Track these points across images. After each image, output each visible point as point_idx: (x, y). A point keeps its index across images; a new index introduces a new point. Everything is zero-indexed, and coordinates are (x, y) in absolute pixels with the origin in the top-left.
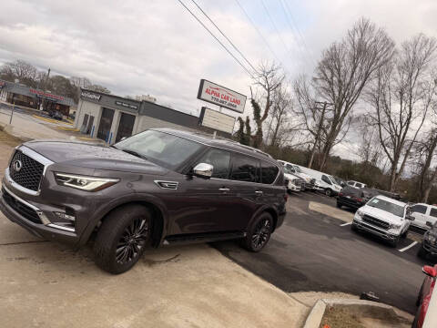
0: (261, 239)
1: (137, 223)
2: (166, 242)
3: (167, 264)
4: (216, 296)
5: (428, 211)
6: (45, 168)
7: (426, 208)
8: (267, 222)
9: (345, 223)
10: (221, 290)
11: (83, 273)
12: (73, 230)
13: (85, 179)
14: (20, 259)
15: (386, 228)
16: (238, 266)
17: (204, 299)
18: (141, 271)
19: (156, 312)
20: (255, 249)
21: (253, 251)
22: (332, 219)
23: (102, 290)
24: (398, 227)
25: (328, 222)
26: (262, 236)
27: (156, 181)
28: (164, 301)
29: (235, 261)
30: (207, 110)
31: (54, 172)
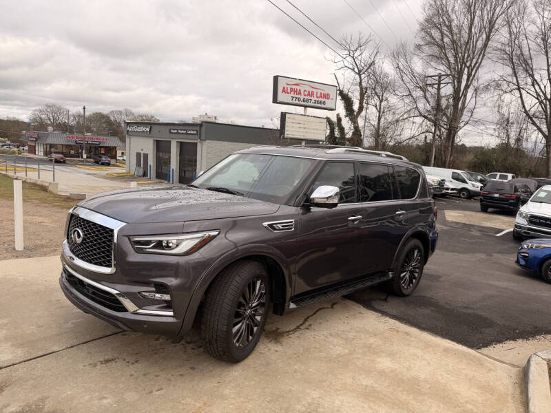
0: (412, 277)
1: (252, 286)
2: (292, 306)
3: (297, 334)
4: (382, 374)
6: (116, 233)
8: (416, 252)
10: (385, 363)
11: (193, 368)
12: (171, 313)
13: (173, 240)
14: (107, 361)
16: (392, 321)
17: (366, 381)
18: (267, 351)
20: (405, 292)
21: (404, 296)
22: (483, 230)
23: (227, 392)
25: (478, 234)
26: (412, 272)
27: (266, 224)
28: (315, 394)
29: (385, 314)
30: (287, 116)
31: (128, 237)
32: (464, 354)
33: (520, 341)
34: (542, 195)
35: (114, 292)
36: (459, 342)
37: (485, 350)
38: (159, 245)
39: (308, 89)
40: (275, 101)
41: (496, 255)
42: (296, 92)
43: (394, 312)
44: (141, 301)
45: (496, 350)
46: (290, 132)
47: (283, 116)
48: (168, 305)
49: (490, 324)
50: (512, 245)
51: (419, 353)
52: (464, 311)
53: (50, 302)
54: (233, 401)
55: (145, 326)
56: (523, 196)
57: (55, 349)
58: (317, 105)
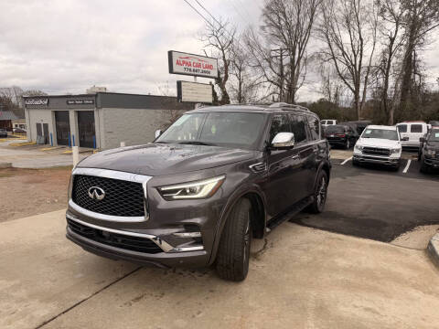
0: (322, 198)
2: (268, 230)
3: (268, 251)
5: (409, 129)
6: (144, 187)
7: (406, 126)
8: (323, 179)
9: (343, 161)
11: (212, 291)
12: (201, 248)
13: (197, 185)
15: (388, 155)
16: (324, 232)
17: (340, 277)
20: (320, 210)
21: (320, 213)
23: (251, 304)
24: (398, 151)
26: (321, 195)
27: (251, 167)
29: (315, 227)
30: (183, 84)
31: (156, 187)
32: (385, 247)
33: (408, 233)
34: (369, 132)
35: (151, 237)
36: (375, 239)
37: (393, 242)
38: (184, 192)
39: (196, 61)
40: (171, 71)
42: (187, 64)
43: (321, 225)
44: (174, 241)
46: (186, 97)
47: (179, 84)
50: (354, 170)
51: (354, 250)
52: (361, 218)
55: (181, 262)
56: (356, 134)
57: (84, 297)
58: (203, 74)
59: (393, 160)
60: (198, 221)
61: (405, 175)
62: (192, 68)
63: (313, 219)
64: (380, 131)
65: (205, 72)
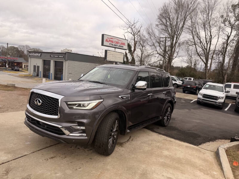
0: (168, 119)
1: (115, 122)
2: (128, 131)
3: (129, 143)
4: (166, 157)
5: (232, 86)
6: (60, 101)
8: (169, 108)
9: (192, 100)
10: (166, 153)
11: (91, 159)
12: (85, 135)
13: (86, 103)
14: (52, 158)
15: (216, 99)
17: (162, 160)
18: (118, 150)
19: (144, 174)
20: (166, 125)
21: (166, 126)
22: (185, 100)
23: (108, 167)
24: (222, 98)
25: (184, 102)
26: (168, 117)
27: (120, 97)
28: (144, 166)
29: (160, 133)
30: (108, 51)
32: (194, 148)
33: (211, 142)
34: (207, 86)
35: (60, 126)
36: (190, 143)
37: (200, 146)
38: (79, 105)
39: (116, 40)
41: (192, 110)
42: (111, 41)
43: (163, 133)
44: (71, 130)
45: (204, 146)
48: (83, 131)
49: (199, 136)
50: (197, 106)
51: (177, 148)
52: (188, 131)
53: (16, 133)
54: (112, 171)
56: (200, 87)
58: (120, 47)
59: (220, 103)
60: (85, 121)
61: (226, 112)
62: (114, 44)
63: (161, 129)
64: (214, 86)
65: (120, 46)
